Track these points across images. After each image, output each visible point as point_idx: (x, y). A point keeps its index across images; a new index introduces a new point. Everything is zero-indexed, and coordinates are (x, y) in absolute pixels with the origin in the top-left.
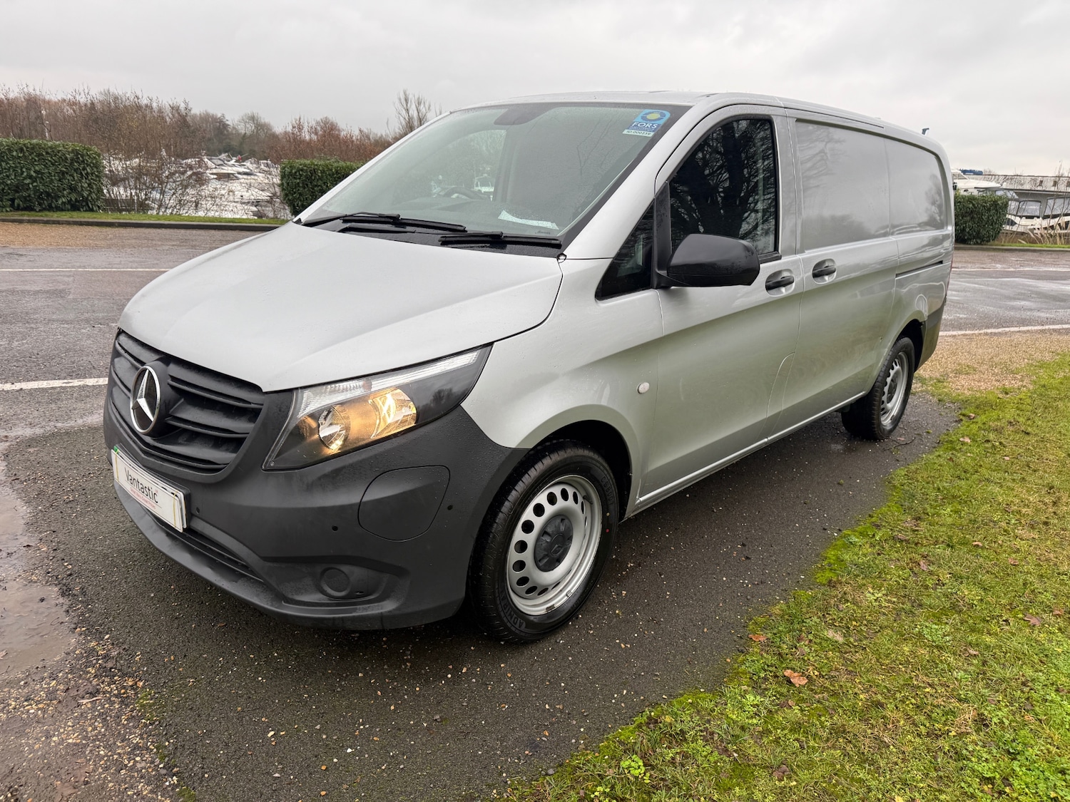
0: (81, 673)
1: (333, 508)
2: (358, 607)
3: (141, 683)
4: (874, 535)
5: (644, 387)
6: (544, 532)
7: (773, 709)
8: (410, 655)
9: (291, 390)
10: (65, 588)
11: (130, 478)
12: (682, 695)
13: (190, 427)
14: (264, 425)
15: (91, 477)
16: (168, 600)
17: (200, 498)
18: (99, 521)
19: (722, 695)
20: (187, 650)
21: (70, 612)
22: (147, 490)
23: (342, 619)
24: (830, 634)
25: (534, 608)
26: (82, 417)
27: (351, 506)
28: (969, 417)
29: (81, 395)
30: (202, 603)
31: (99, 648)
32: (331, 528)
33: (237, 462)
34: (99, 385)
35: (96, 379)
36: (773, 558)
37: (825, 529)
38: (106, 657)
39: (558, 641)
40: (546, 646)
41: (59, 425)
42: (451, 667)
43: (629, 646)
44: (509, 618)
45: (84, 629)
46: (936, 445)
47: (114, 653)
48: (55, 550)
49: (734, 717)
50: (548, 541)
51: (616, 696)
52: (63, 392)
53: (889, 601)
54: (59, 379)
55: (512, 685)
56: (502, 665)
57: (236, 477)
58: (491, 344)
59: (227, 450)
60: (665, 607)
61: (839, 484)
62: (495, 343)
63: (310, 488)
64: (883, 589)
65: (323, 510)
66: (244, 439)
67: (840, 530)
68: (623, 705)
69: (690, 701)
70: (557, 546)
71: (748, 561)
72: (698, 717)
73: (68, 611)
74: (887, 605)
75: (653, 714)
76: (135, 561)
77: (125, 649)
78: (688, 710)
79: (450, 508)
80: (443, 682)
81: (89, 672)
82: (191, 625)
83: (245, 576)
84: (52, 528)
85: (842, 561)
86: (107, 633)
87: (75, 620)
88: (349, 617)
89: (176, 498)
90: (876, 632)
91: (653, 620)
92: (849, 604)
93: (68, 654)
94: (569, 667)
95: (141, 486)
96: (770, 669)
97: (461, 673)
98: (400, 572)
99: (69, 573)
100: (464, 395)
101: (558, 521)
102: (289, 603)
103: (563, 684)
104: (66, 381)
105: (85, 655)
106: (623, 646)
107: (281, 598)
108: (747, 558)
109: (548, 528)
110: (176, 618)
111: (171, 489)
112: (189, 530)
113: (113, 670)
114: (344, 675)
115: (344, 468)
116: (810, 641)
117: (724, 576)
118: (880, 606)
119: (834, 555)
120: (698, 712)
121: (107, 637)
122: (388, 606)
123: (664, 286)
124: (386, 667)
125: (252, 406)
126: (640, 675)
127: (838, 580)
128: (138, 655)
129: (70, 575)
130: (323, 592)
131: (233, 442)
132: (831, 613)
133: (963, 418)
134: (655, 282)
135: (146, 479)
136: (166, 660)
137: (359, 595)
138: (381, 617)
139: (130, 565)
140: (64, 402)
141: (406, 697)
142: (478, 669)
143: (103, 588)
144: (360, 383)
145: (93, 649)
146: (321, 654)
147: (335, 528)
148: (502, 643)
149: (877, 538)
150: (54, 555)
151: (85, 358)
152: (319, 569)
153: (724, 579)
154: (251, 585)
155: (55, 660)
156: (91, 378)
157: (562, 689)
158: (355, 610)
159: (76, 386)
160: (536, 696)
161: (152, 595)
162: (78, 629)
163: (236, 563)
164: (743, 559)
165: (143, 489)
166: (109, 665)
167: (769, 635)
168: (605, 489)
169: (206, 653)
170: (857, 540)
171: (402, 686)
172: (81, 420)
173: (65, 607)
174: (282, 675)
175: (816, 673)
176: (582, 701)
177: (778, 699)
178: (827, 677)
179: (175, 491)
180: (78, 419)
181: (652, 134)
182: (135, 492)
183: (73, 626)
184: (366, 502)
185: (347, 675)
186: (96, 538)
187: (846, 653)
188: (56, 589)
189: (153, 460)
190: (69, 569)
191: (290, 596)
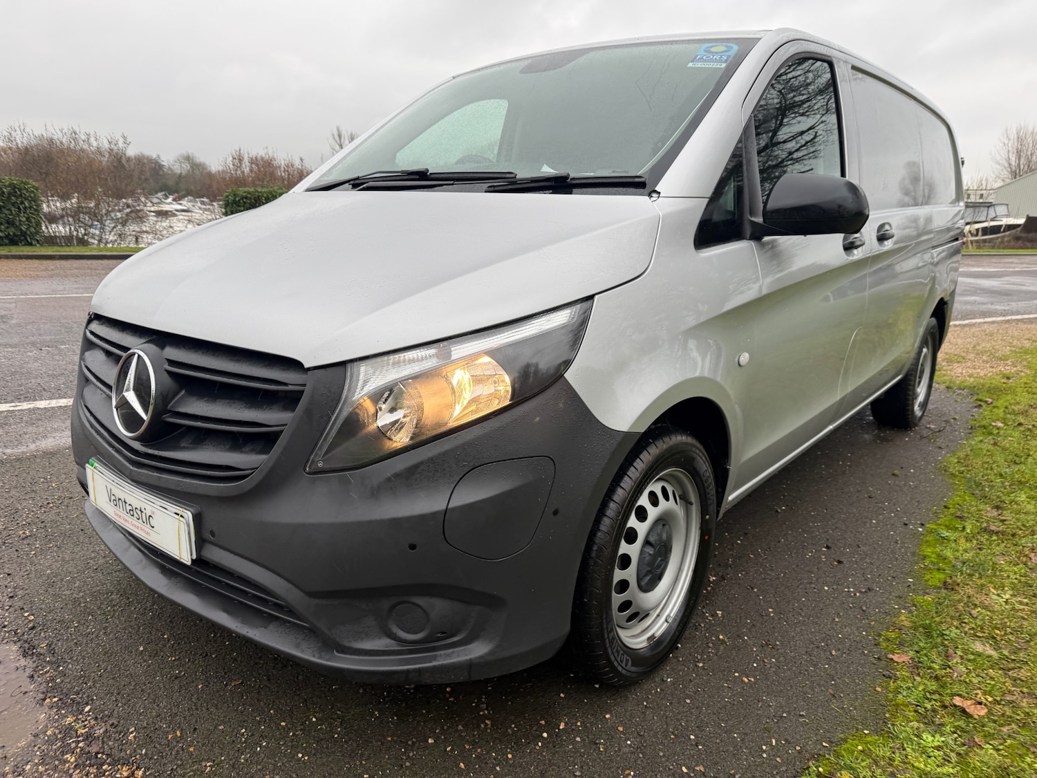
0: (57, 763)
1: (410, 519)
2: (439, 653)
3: (140, 773)
4: (964, 528)
5: (745, 358)
6: (647, 542)
7: (962, 750)
8: (487, 709)
9: (343, 364)
10: (27, 645)
11: (113, 498)
12: (845, 741)
13: (199, 424)
14: (308, 412)
15: (51, 507)
16: (162, 653)
17: (214, 517)
18: (63, 559)
19: (893, 736)
20: (196, 721)
21: (36, 678)
22: (139, 513)
23: (419, 670)
24: (978, 647)
25: (636, 638)
26: (34, 442)
27: (434, 515)
28: (986, 402)
29: (31, 419)
30: (207, 655)
31: (78, 726)
32: (407, 546)
33: (271, 464)
34: (52, 408)
35: (48, 402)
36: (868, 560)
37: (906, 524)
38: (89, 737)
39: (665, 679)
40: (652, 687)
41: (8, 451)
42: (543, 722)
43: (752, 680)
44: (616, 655)
45: (56, 699)
46: (970, 431)
47: (99, 732)
48: (11, 597)
49: (922, 766)
50: (651, 552)
51: (764, 747)
52: (11, 416)
53: (1021, 603)
54: (6, 403)
55: (629, 742)
56: (608, 716)
57: (269, 486)
58: (591, 297)
59: (253, 451)
60: (774, 628)
61: (894, 474)
62: (597, 297)
63: (376, 493)
64: (1006, 588)
65: (396, 523)
66: (281, 432)
67: (922, 525)
68: (778, 759)
69: (860, 748)
70: (660, 559)
71: (841, 566)
72: (880, 770)
73: (32, 677)
74: (1022, 607)
75: (821, 769)
76: (115, 606)
77: (113, 724)
78: (863, 761)
79: (555, 513)
80: (540, 744)
81: (66, 761)
82: (197, 686)
83: (277, 618)
84: (6, 571)
85: (945, 559)
86: (87, 704)
87: (43, 688)
88: (428, 667)
89: (181, 519)
90: (1028, 641)
91: (768, 645)
92: (979, 609)
93: (36, 736)
94: (691, 713)
95: (129, 508)
96: (934, 697)
97: (559, 729)
98: (492, 602)
99: (31, 625)
100: (567, 364)
101: (660, 527)
102: (345, 653)
103: (692, 737)
104: (13, 404)
105: (59, 736)
106: (746, 680)
107: (331, 645)
108: (839, 562)
109: (650, 537)
110: (176, 678)
111: (173, 508)
112: (199, 561)
113: (99, 756)
114: (410, 743)
115: (421, 463)
116: (962, 658)
117: (825, 584)
118: (1013, 609)
119: (933, 553)
120: (876, 762)
121: (87, 709)
122: (478, 650)
123: (757, 236)
124: (460, 727)
125: (290, 388)
126: (782, 717)
127: (955, 582)
128: (132, 733)
129: (33, 628)
130: (391, 636)
131: (264, 439)
132: (966, 621)
133: (982, 404)
134: (748, 230)
135: (137, 497)
136: (170, 737)
137: (440, 637)
138: (470, 665)
139: (109, 611)
140: (13, 427)
141: (498, 768)
142: (579, 724)
143: (76, 643)
144: (431, 351)
145: (70, 728)
146: (372, 714)
147: (413, 547)
148: (597, 686)
149: (968, 531)
150: (10, 604)
151: (33, 381)
152: (385, 604)
153: (826, 588)
154: (287, 630)
155: (19, 745)
156: (42, 400)
157: (694, 743)
158: (435, 658)
159: (26, 410)
160: (664, 755)
161: (141, 649)
162: (48, 700)
163: (264, 602)
164: (836, 563)
165: (132, 512)
166: (94, 749)
167: (911, 653)
168: (706, 485)
169: (223, 723)
170: (948, 534)
171: (487, 753)
172: (34, 445)
173: (29, 671)
174: (327, 748)
175: (990, 699)
176: (724, 758)
177: (960, 736)
178: (1003, 703)
179: (180, 510)
180: (29, 444)
181: (724, 65)
182: (120, 517)
183: (42, 696)
184: (450, 509)
185: (413, 743)
186: (62, 580)
187: (1009, 670)
188: (15, 648)
189: (146, 472)
190: (30, 621)
191: (346, 643)
